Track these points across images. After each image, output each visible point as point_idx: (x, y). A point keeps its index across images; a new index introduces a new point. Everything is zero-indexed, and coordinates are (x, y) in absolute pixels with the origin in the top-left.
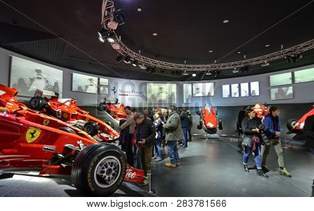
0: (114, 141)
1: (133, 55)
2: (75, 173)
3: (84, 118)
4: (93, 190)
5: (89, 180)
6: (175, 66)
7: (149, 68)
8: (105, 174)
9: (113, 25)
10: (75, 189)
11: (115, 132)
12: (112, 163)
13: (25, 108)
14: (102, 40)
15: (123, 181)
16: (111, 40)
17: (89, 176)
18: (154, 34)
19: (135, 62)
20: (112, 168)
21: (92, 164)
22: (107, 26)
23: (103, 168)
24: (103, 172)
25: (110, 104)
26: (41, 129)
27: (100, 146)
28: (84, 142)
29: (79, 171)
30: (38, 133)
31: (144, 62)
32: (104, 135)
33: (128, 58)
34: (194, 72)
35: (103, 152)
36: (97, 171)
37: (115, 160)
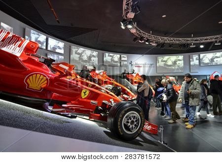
0: (132, 100)
1: (146, 35)
2: (110, 120)
3: (112, 84)
4: (122, 134)
5: (119, 127)
6: (182, 40)
7: (159, 44)
8: (129, 124)
9: (131, 15)
10: (109, 131)
11: (133, 94)
12: (134, 117)
13: (78, 77)
14: (123, 27)
15: (142, 131)
16: (130, 27)
17: (119, 124)
18: (163, 16)
19: (148, 40)
20: (135, 120)
21: (121, 116)
22: (126, 17)
23: (128, 120)
24: (128, 122)
25: (128, 73)
26: (89, 90)
27: (125, 104)
28: (114, 100)
29: (112, 120)
30: (88, 92)
31: (155, 40)
32: (125, 96)
33: (142, 39)
34: (202, 44)
35: (128, 108)
36: (124, 121)
37: (136, 114)
